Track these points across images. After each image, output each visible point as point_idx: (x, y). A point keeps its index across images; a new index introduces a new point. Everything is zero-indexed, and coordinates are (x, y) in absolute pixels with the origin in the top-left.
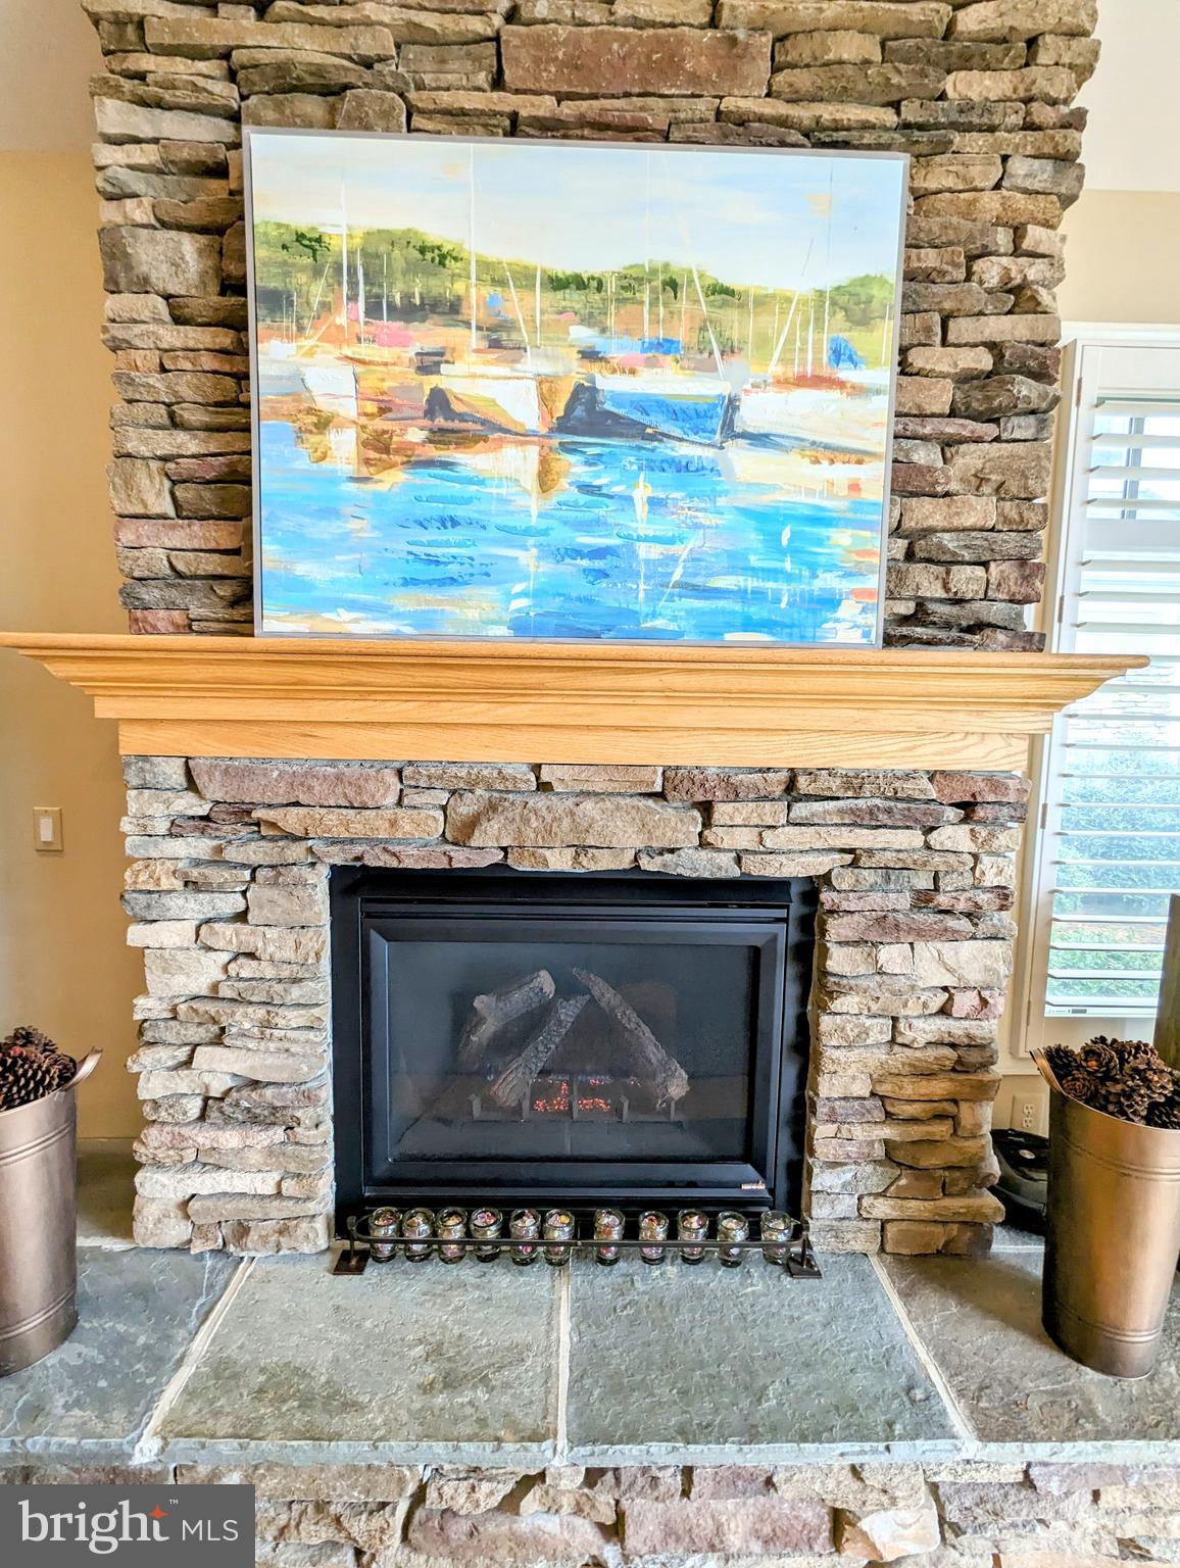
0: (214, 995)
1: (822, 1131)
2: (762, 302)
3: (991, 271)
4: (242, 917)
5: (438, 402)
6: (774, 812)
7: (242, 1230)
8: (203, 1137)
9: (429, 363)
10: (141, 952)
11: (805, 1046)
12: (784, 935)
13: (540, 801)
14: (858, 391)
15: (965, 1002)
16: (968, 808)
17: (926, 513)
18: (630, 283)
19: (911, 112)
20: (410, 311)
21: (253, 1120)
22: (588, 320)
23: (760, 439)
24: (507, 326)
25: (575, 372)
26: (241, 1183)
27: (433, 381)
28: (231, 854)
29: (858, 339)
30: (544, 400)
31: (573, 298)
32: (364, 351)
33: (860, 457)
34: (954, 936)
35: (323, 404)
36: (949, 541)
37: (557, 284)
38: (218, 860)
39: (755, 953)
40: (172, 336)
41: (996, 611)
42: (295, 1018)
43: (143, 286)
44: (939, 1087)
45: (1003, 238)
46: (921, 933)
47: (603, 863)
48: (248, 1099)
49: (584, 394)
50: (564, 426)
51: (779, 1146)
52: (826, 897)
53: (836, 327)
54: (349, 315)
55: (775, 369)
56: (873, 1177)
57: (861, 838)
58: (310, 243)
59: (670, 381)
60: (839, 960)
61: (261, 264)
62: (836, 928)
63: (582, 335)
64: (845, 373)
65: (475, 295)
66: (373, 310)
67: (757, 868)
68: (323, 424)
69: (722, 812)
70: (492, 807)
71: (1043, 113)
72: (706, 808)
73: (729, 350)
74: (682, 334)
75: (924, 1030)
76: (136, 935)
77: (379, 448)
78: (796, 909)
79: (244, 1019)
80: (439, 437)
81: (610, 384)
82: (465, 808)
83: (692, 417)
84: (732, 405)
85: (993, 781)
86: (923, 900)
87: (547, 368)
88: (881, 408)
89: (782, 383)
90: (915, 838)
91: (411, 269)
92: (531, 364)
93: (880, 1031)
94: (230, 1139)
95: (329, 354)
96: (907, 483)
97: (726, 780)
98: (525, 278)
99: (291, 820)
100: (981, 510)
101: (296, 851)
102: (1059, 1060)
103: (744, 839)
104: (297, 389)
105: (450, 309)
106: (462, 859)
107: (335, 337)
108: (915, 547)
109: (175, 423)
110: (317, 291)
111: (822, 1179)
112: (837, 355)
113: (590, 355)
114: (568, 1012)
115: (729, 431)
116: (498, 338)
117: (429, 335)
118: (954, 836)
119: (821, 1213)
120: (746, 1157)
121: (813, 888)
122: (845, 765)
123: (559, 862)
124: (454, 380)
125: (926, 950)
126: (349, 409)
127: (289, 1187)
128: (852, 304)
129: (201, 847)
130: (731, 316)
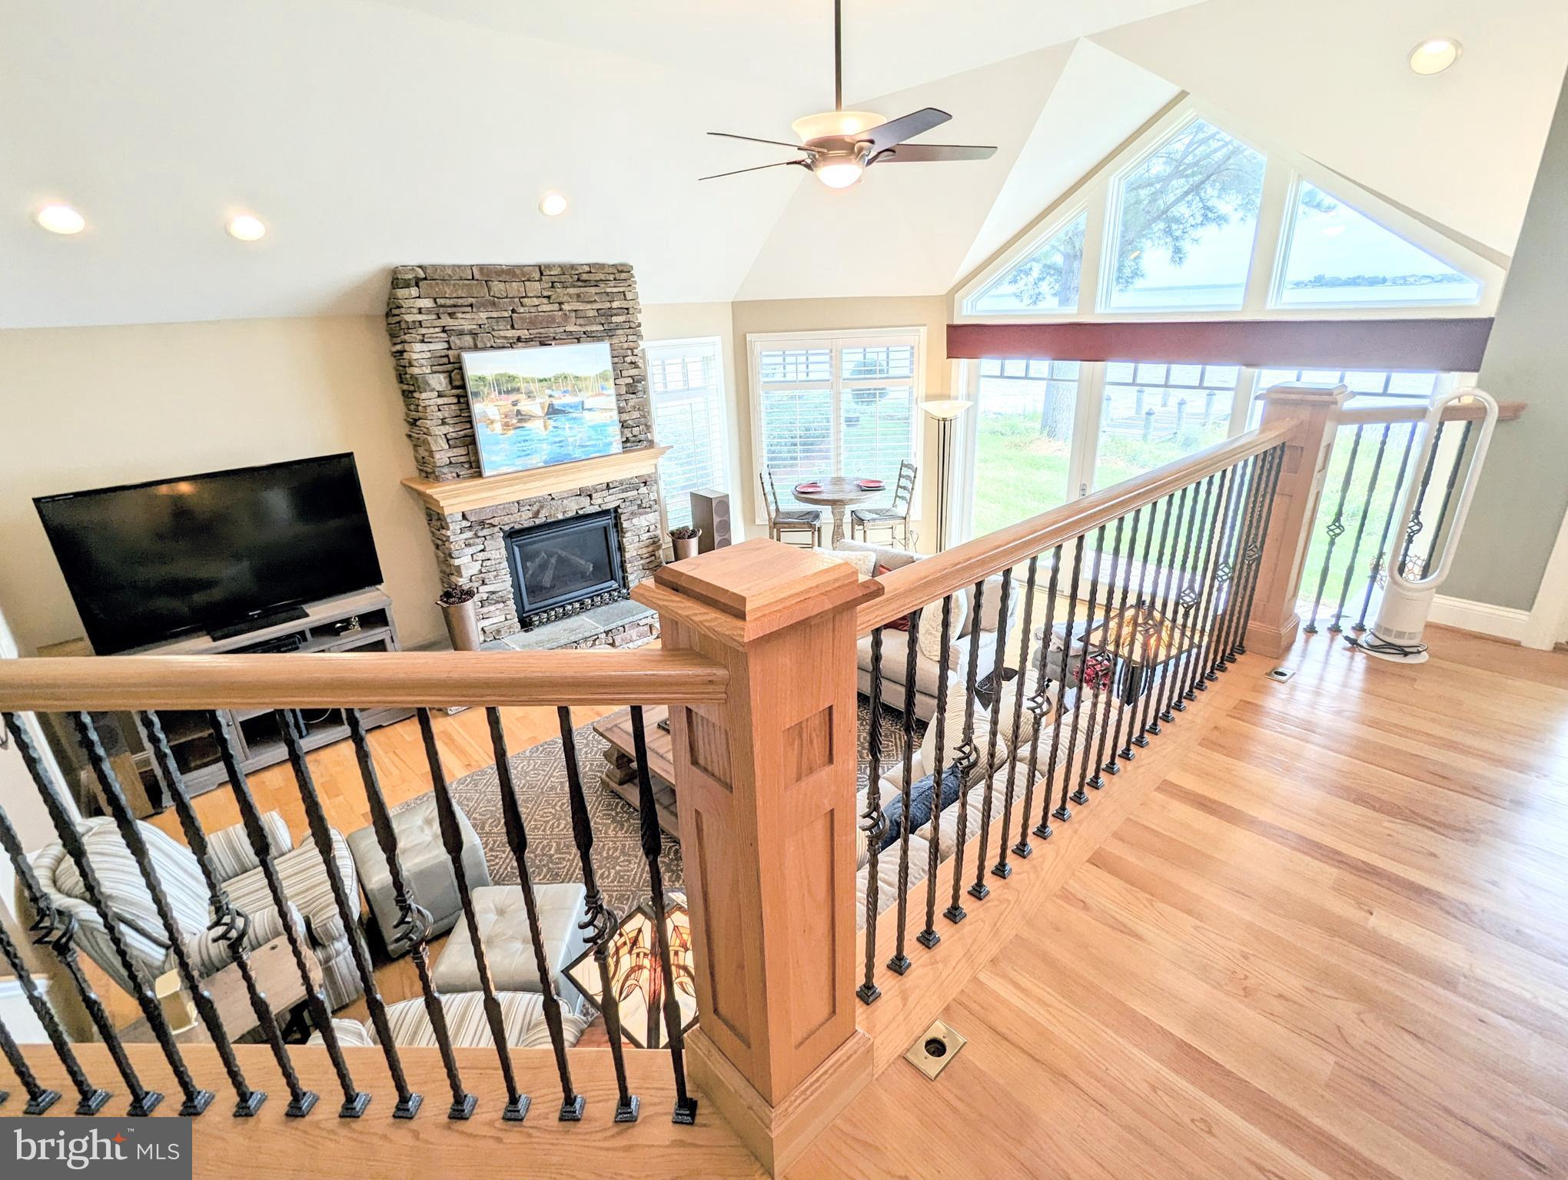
0: (481, 572)
1: (628, 566)
2: (585, 379)
3: (628, 360)
4: (483, 550)
5: (519, 412)
6: (605, 493)
7: (498, 632)
8: (485, 610)
9: (515, 404)
10: (459, 566)
11: (621, 548)
12: (611, 522)
13: (554, 503)
14: (608, 395)
15: (652, 528)
16: (645, 483)
17: (625, 417)
18: (556, 378)
19: (606, 327)
20: (508, 392)
21: (497, 602)
22: (549, 388)
23: (590, 410)
24: (531, 392)
25: (548, 401)
26: (495, 620)
27: (516, 408)
28: (480, 534)
29: (606, 384)
30: (543, 408)
31: (544, 383)
32: (499, 403)
33: (611, 410)
34: (647, 513)
35: (492, 417)
36: (630, 422)
37: (541, 381)
38: (477, 536)
39: (605, 528)
40: (440, 401)
41: (642, 437)
42: (504, 572)
43: (433, 390)
44: (651, 549)
45: (629, 352)
46: (641, 514)
47: (570, 514)
48: (494, 596)
49: (551, 405)
50: (547, 414)
51: (619, 574)
52: (620, 511)
53: (602, 382)
54: (494, 395)
55: (590, 393)
56: (641, 573)
57: (624, 495)
58: (482, 379)
59: (569, 399)
60: (625, 525)
61: (471, 386)
62: (623, 517)
63: (548, 392)
64: (605, 392)
65: (523, 386)
66: (500, 393)
67: (605, 507)
68: (492, 422)
69: (594, 496)
70: (542, 507)
71: (633, 325)
72: (590, 496)
73: (580, 391)
74: (570, 388)
75: (645, 536)
76: (457, 562)
77: (506, 426)
78: (613, 515)
79: (491, 575)
80: (520, 421)
81: (556, 402)
82: (535, 508)
83: (574, 407)
84: (583, 403)
85: (649, 476)
86: (640, 506)
87: (542, 401)
88: (614, 398)
89: (592, 396)
90: (636, 492)
91: (507, 382)
92: (538, 400)
93: (636, 539)
94: (492, 608)
95: (491, 405)
96: (621, 411)
97: (594, 487)
98: (533, 380)
99: (495, 521)
100: (636, 414)
101: (497, 529)
102: (672, 534)
103: (600, 501)
104: (485, 414)
105: (517, 390)
106: (538, 522)
107: (492, 401)
108: (624, 425)
109: (444, 423)
110: (486, 390)
111: (631, 578)
112: (603, 388)
113: (550, 396)
114: (553, 560)
115: (583, 408)
116: (530, 395)
117: (514, 397)
118: (643, 490)
119: (631, 585)
120: (612, 579)
121: (616, 509)
122: (618, 479)
123: (560, 517)
124: (521, 406)
125: (642, 518)
126: (498, 417)
127: (508, 617)
128: (603, 377)
129: (469, 534)
130: (579, 383)
